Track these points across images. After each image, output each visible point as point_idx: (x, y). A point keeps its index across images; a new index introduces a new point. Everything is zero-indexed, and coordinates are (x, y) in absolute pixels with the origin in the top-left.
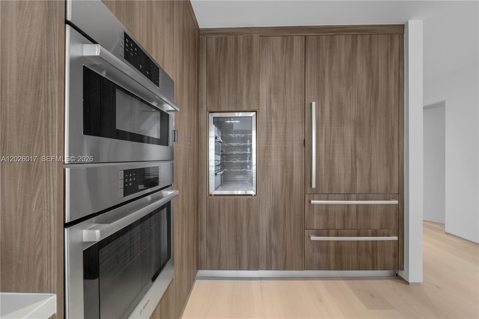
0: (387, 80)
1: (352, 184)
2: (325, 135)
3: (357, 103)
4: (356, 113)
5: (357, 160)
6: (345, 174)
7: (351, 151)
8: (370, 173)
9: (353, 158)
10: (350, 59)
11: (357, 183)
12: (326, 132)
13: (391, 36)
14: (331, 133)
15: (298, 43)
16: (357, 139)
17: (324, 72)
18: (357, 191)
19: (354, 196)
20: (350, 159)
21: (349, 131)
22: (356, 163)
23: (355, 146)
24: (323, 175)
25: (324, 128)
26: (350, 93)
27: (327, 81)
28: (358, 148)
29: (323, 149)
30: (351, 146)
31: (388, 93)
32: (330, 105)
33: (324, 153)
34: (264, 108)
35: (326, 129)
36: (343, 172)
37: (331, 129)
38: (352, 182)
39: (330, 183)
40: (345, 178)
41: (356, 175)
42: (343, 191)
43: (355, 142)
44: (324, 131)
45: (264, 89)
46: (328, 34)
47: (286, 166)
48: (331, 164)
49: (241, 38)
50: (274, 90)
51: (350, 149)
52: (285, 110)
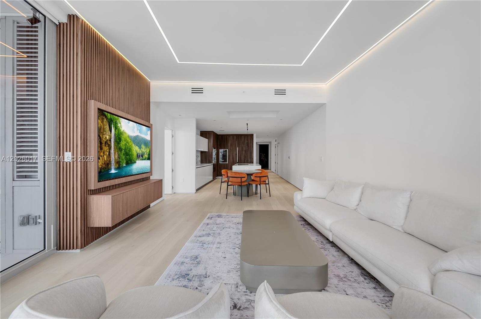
0: (250, 143)
3: (245, 148)
10: (244, 140)
13: (251, 136)
15: (235, 137)
16: (245, 154)
17: (239, 142)
21: (244, 152)
26: (244, 146)
27: (240, 144)
29: (239, 155)
31: (251, 146)
32: (240, 148)
34: (229, 148)
37: (240, 152)
45: (229, 145)
46: (240, 135)
47: (233, 158)
48: (241, 158)
49: (225, 136)
50: (231, 145)
52: (233, 149)
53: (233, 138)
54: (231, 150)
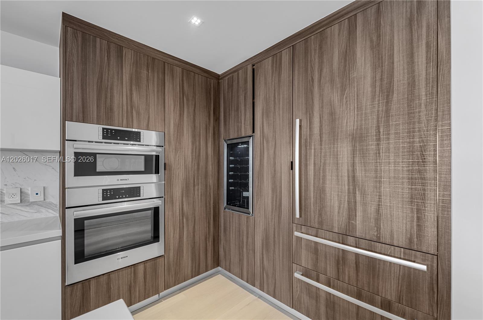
1: (349, 222)
2: (315, 156)
3: (356, 109)
4: (355, 123)
5: (357, 189)
6: (339, 207)
7: (348, 177)
8: (378, 211)
9: (351, 187)
10: (346, 51)
11: (357, 222)
12: (315, 152)
14: (321, 153)
15: (286, 57)
16: (357, 160)
17: (313, 79)
18: (357, 234)
19: (351, 240)
20: (347, 187)
21: (345, 150)
22: (355, 193)
23: (354, 171)
24: (312, 205)
25: (313, 147)
26: (346, 98)
27: (316, 89)
28: (359, 174)
30: (348, 171)
32: (320, 118)
33: (313, 178)
35: (315, 149)
36: (336, 204)
37: (321, 149)
38: (349, 219)
39: (320, 215)
40: (339, 213)
41: (356, 210)
42: (337, 229)
43: (353, 165)
44: (313, 151)
46: (317, 32)
47: (276, 190)
48: (321, 192)
49: (241, 73)
51: (346, 174)
52: (275, 132)
53: (277, 66)
54: (268, 142)
